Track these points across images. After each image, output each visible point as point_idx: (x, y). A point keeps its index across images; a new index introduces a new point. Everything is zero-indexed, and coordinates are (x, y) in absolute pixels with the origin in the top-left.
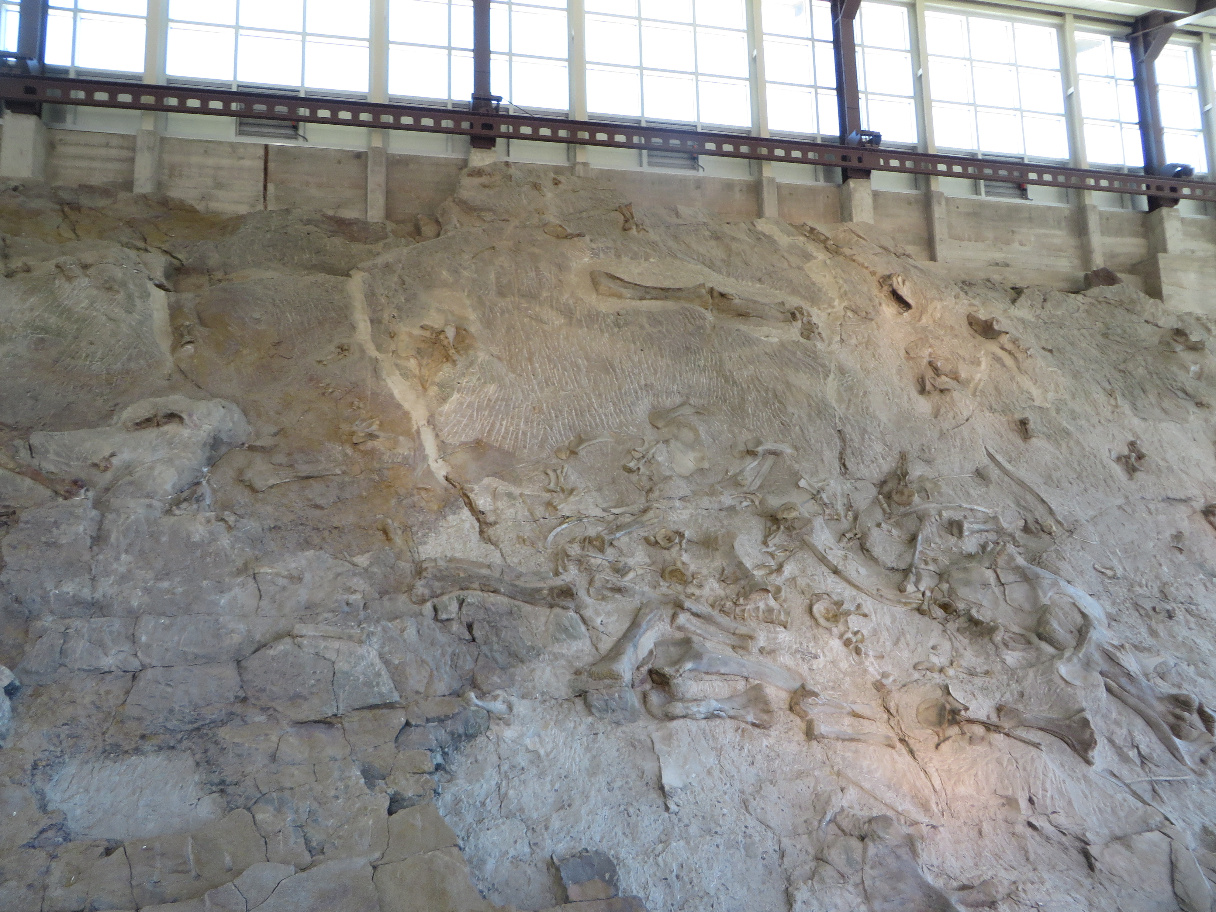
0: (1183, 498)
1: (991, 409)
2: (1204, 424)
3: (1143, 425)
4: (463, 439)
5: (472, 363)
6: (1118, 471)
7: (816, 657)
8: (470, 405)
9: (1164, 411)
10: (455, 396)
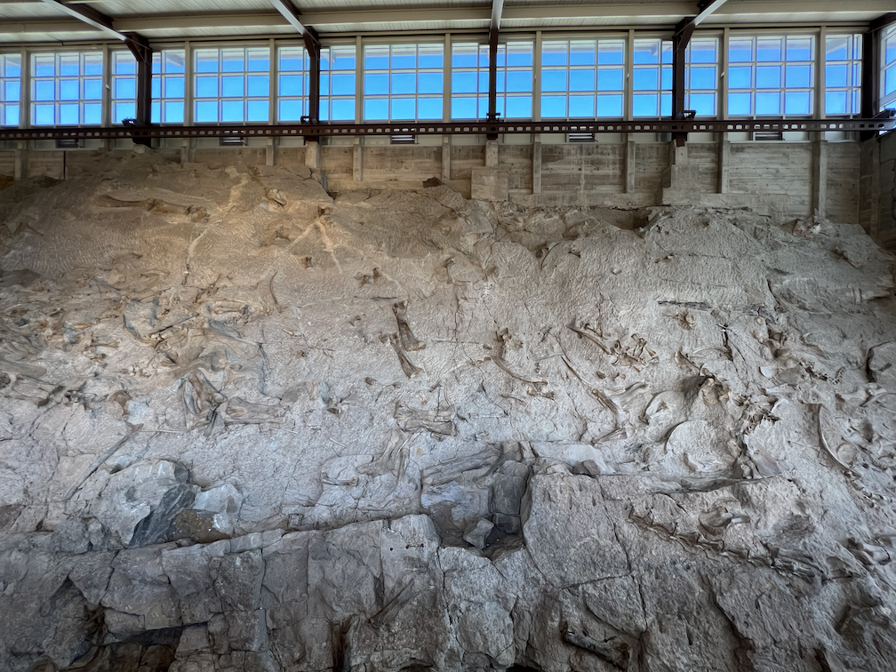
0: (390, 296)
1: (295, 253)
2: (436, 259)
3: (391, 260)
4: (16, 269)
5: (21, 238)
6: (356, 283)
7: (67, 363)
8: (21, 255)
9: (412, 253)
10: (13, 251)
